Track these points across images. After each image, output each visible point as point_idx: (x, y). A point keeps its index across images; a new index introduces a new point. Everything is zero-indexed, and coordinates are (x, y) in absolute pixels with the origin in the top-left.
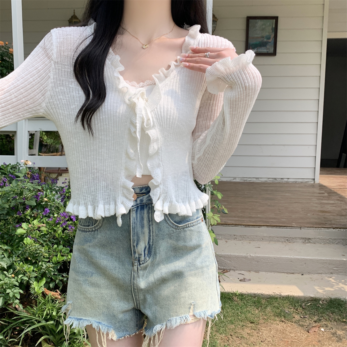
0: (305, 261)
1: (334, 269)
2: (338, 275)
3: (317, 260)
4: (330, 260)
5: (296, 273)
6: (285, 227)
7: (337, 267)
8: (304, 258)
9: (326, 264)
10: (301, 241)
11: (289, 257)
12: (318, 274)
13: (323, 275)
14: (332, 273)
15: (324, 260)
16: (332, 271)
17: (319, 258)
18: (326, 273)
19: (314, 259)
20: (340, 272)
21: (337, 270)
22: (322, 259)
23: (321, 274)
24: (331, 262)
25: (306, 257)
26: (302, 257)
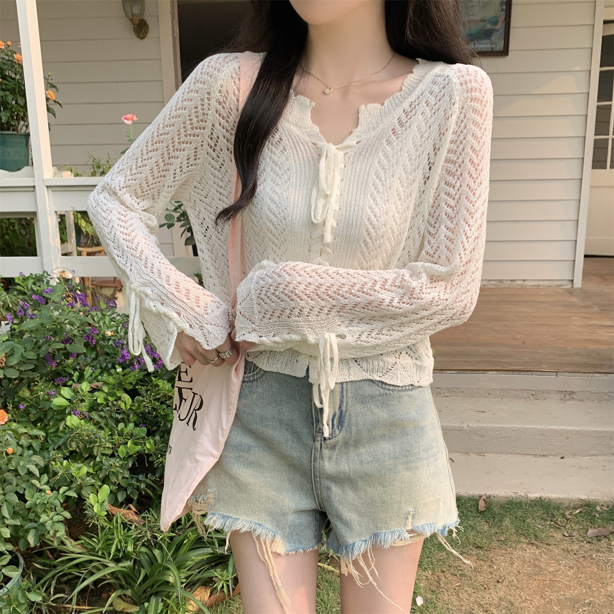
0: (567, 434)
3: (588, 432)
5: (551, 455)
6: (529, 373)
8: (565, 429)
9: (605, 438)
10: (557, 396)
11: (538, 427)
12: (590, 456)
13: (599, 457)
15: (601, 432)
17: (593, 429)
18: (604, 455)
19: (583, 430)
22: (598, 431)
23: (596, 456)
25: (569, 428)
26: (562, 428)
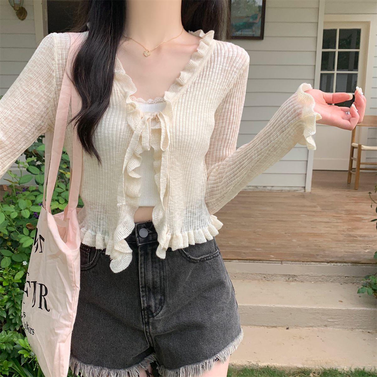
0: (290, 311)
1: (329, 320)
2: (334, 329)
3: (306, 310)
4: (324, 310)
5: (279, 326)
7: (333, 318)
8: (288, 307)
9: (318, 314)
11: (268, 306)
12: (308, 327)
13: (314, 328)
14: (326, 326)
15: (316, 309)
16: (326, 323)
17: (310, 307)
18: (318, 326)
19: (302, 308)
20: (336, 324)
21: (333, 322)
22: (313, 309)
23: (312, 327)
24: (324, 312)
25: (291, 306)
26: (286, 306)
